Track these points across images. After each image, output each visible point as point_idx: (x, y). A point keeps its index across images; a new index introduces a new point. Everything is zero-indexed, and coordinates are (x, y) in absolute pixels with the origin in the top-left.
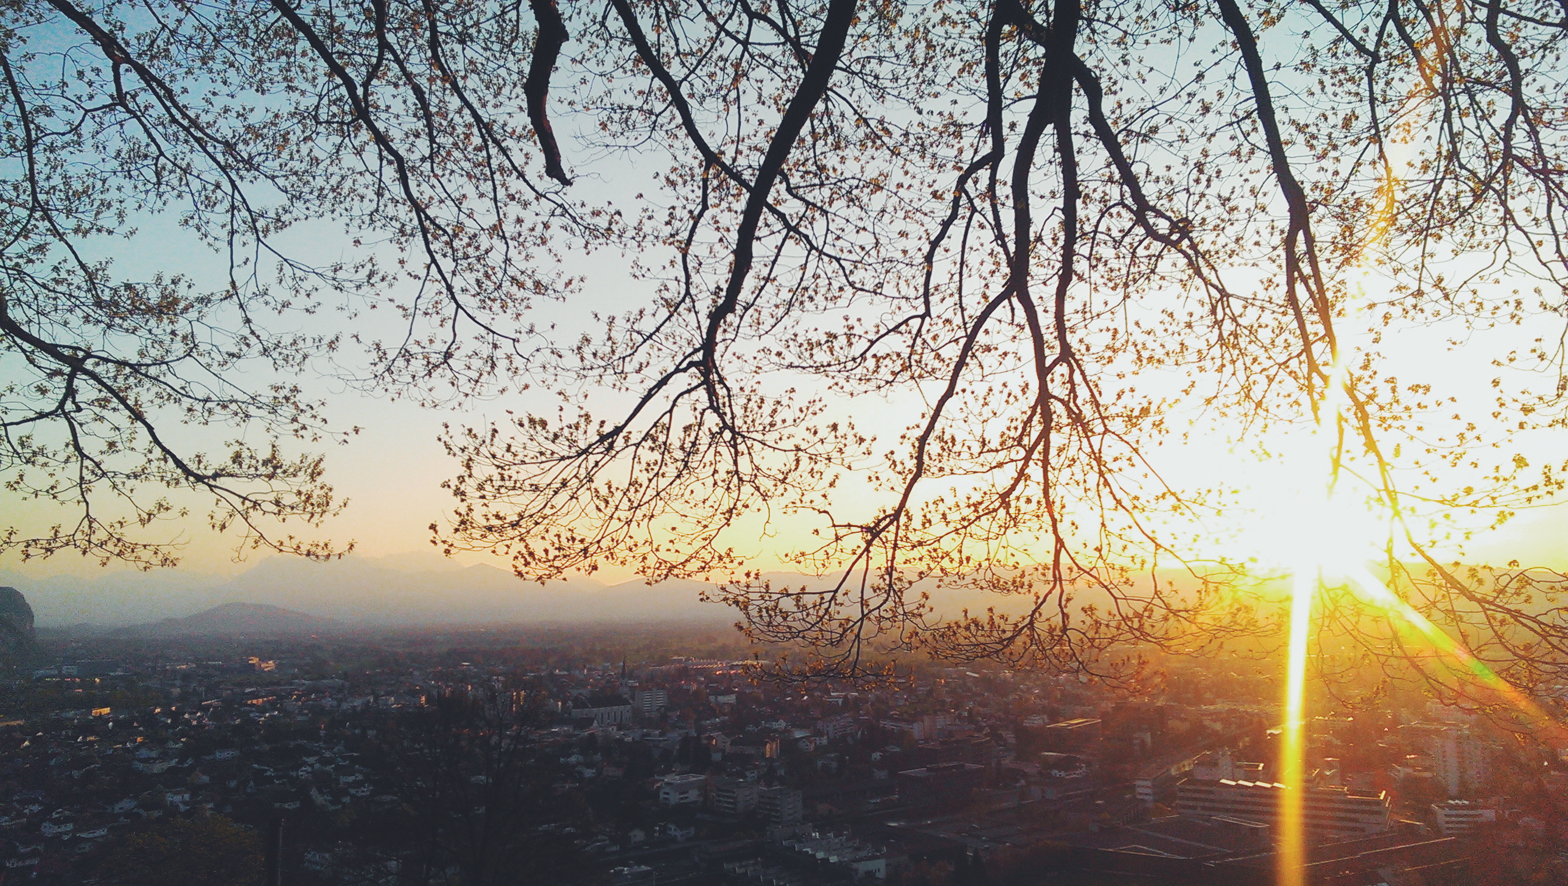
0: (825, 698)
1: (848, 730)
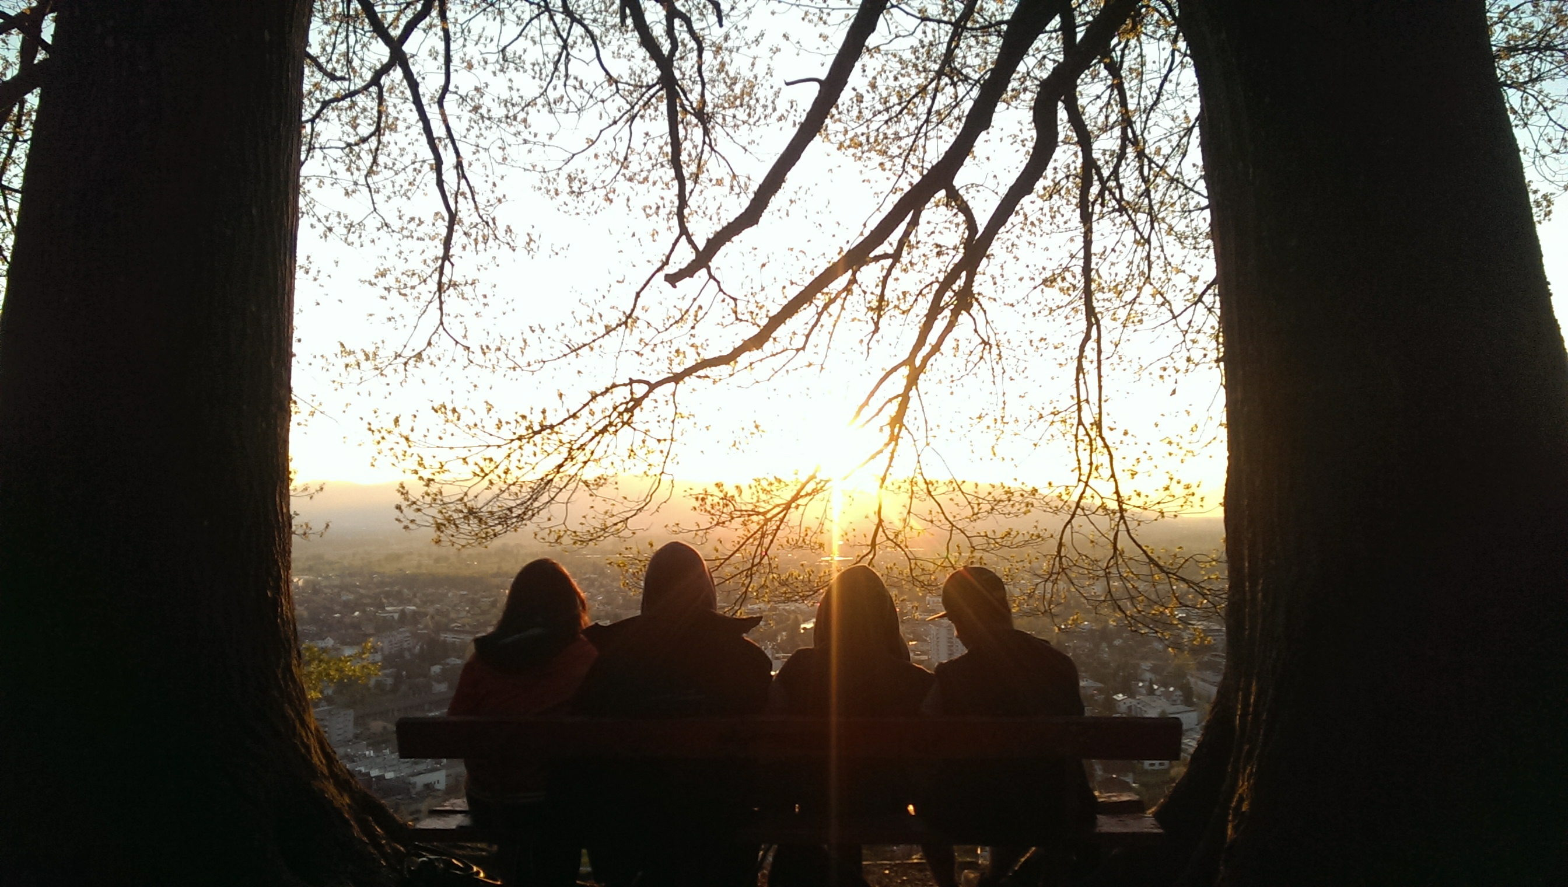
0: (381, 614)
1: (405, 645)
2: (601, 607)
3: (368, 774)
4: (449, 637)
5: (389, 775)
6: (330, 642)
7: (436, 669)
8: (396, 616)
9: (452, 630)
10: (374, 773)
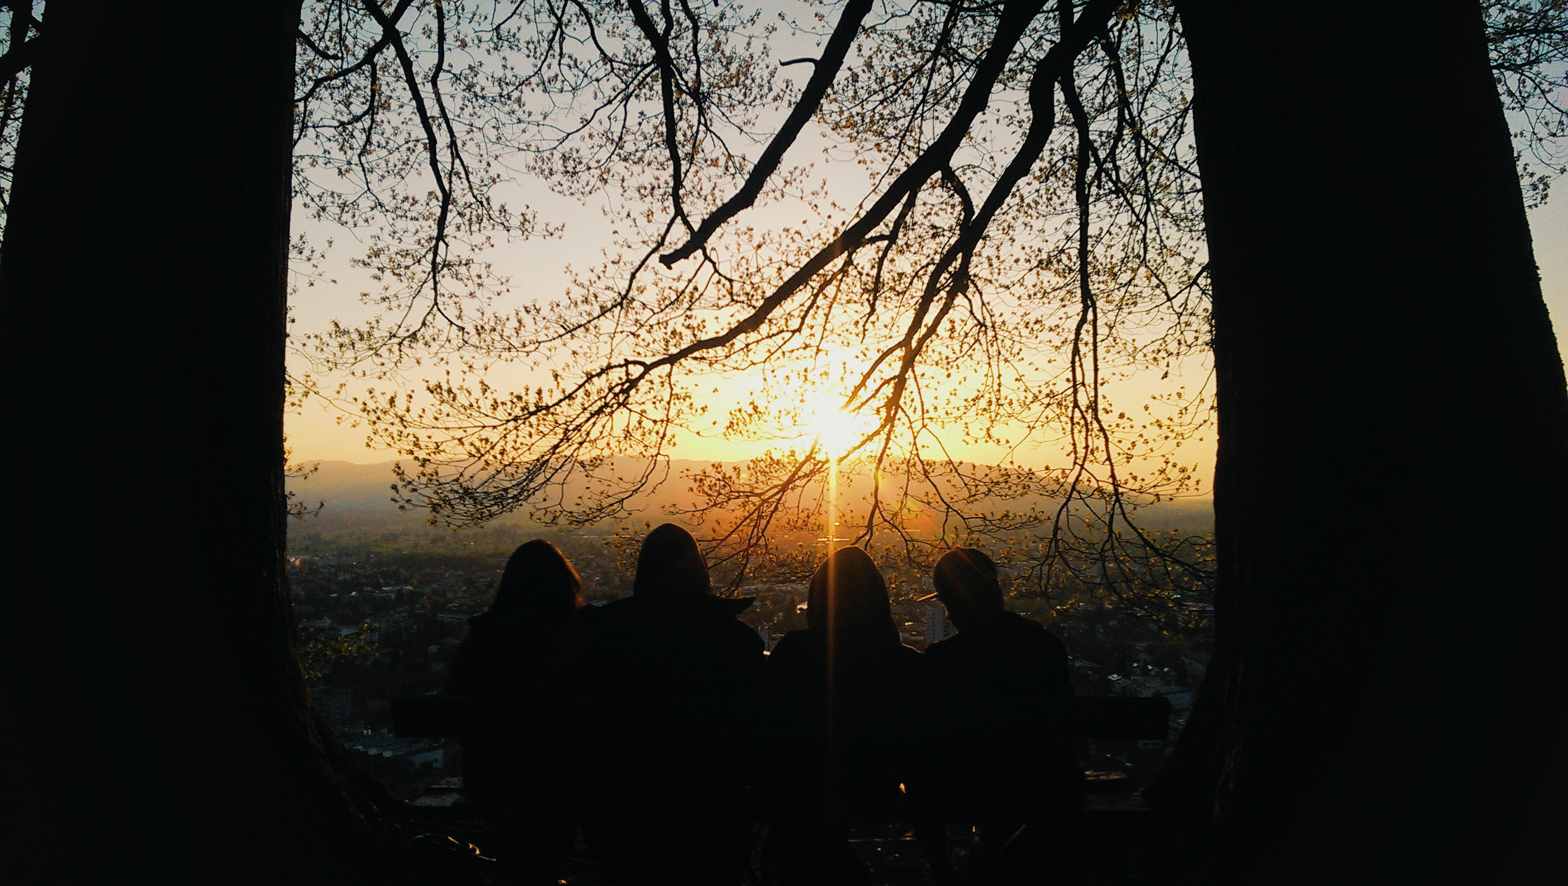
1: (402, 625)
2: (598, 588)
3: (366, 753)
4: (446, 617)
5: (388, 754)
6: (327, 622)
7: (434, 649)
8: (393, 596)
9: (450, 611)
10: (373, 751)
